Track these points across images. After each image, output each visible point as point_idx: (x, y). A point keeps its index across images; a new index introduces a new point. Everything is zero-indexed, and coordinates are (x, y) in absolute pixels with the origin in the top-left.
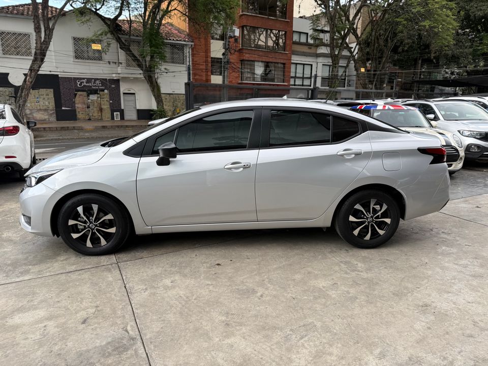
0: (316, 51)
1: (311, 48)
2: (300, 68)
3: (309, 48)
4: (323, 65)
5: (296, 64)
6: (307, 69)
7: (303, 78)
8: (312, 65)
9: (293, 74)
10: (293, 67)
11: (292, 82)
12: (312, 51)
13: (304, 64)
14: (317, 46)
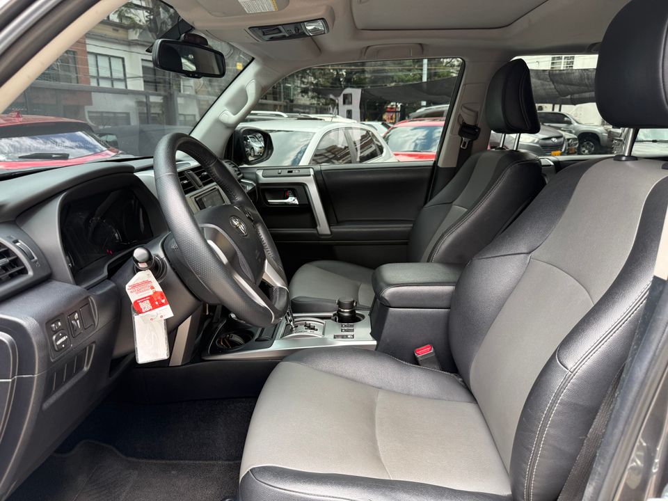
0: (127, 35)
1: (117, 30)
2: (103, 62)
3: (114, 29)
4: (142, 60)
5: (96, 55)
6: (117, 65)
7: (112, 79)
8: (123, 59)
9: (92, 71)
10: (91, 60)
11: (93, 83)
12: (121, 34)
13: (109, 57)
14: (127, 28)
